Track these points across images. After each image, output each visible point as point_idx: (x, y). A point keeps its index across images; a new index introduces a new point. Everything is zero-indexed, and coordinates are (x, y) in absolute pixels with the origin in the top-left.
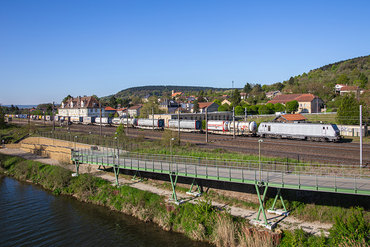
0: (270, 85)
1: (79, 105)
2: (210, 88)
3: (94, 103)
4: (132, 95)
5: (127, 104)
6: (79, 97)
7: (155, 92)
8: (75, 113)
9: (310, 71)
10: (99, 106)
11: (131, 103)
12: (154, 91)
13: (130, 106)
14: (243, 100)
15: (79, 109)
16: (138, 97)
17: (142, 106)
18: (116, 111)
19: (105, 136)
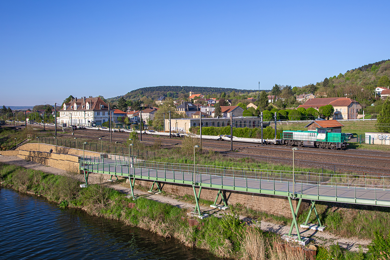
0: (301, 87)
1: (84, 107)
2: (232, 89)
3: (102, 106)
5: (139, 107)
7: (170, 93)
8: (79, 117)
9: (347, 72)
10: (108, 107)
11: (142, 105)
13: (141, 109)
14: (271, 104)
15: (85, 111)
16: (151, 99)
17: (156, 110)
18: (126, 114)
19: (116, 143)
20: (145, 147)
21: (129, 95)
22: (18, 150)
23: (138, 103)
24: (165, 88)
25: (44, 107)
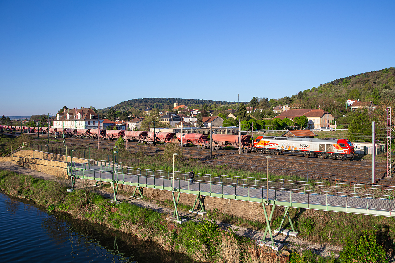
0: (277, 99)
4: (132, 107)
5: (127, 117)
6: (75, 108)
9: (320, 85)
12: (155, 103)
13: (129, 119)
14: (249, 115)
16: (139, 109)
21: (118, 106)
22: (13, 156)
23: (126, 113)
24: (152, 100)
25: (41, 117)
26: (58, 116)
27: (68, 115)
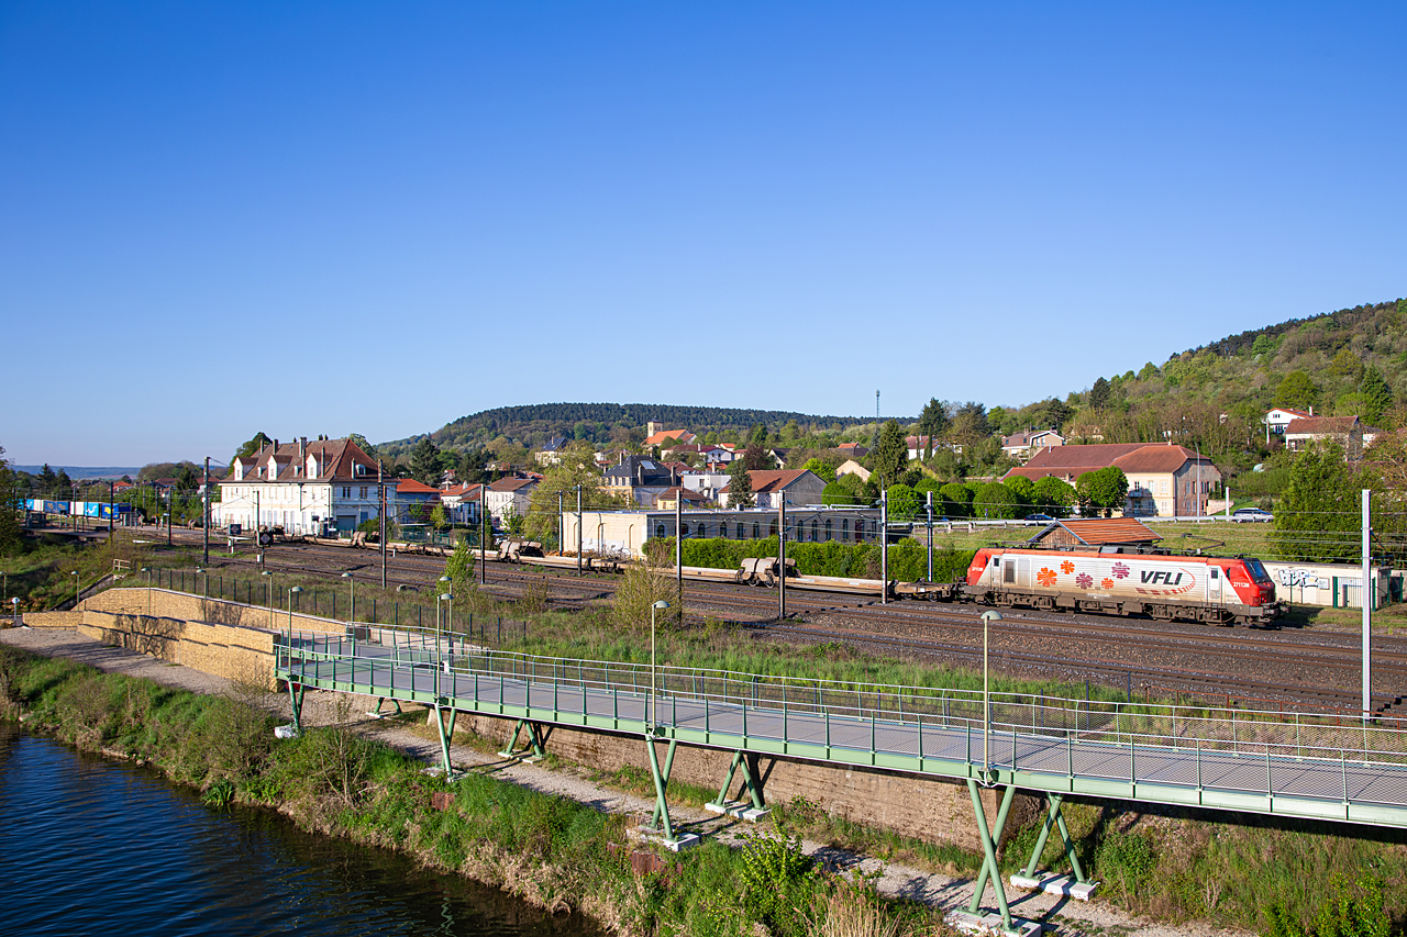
0: (1018, 407)
1: (300, 470)
2: (790, 415)
3: (357, 466)
4: (496, 435)
5: (480, 472)
6: (299, 441)
7: (585, 427)
8: (285, 502)
9: (1171, 357)
10: (377, 472)
11: (492, 467)
12: (581, 423)
13: (487, 478)
14: (916, 465)
15: (301, 485)
16: (521, 445)
17: (536, 480)
18: (436, 497)
19: (398, 589)
20: (495, 604)
21: (448, 433)
22: (82, 609)
23: (478, 459)
24: (569, 410)
25: (174, 472)
26: (238, 466)
27: (272, 465)
